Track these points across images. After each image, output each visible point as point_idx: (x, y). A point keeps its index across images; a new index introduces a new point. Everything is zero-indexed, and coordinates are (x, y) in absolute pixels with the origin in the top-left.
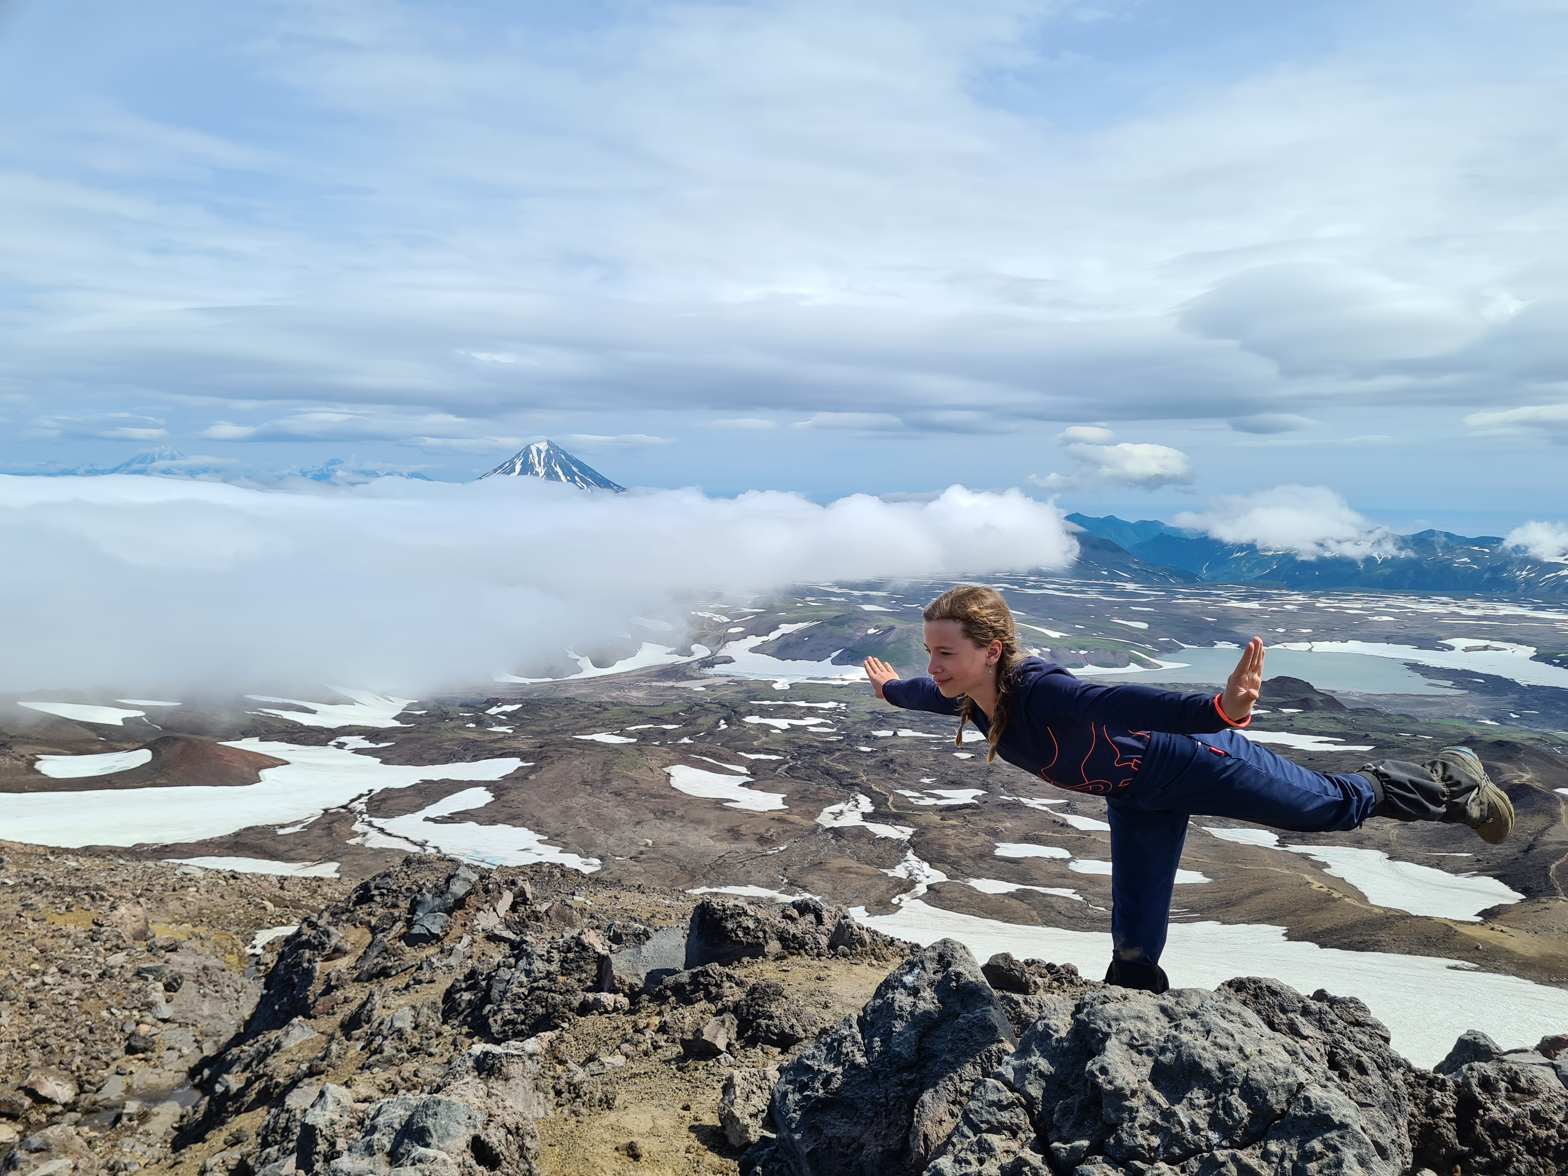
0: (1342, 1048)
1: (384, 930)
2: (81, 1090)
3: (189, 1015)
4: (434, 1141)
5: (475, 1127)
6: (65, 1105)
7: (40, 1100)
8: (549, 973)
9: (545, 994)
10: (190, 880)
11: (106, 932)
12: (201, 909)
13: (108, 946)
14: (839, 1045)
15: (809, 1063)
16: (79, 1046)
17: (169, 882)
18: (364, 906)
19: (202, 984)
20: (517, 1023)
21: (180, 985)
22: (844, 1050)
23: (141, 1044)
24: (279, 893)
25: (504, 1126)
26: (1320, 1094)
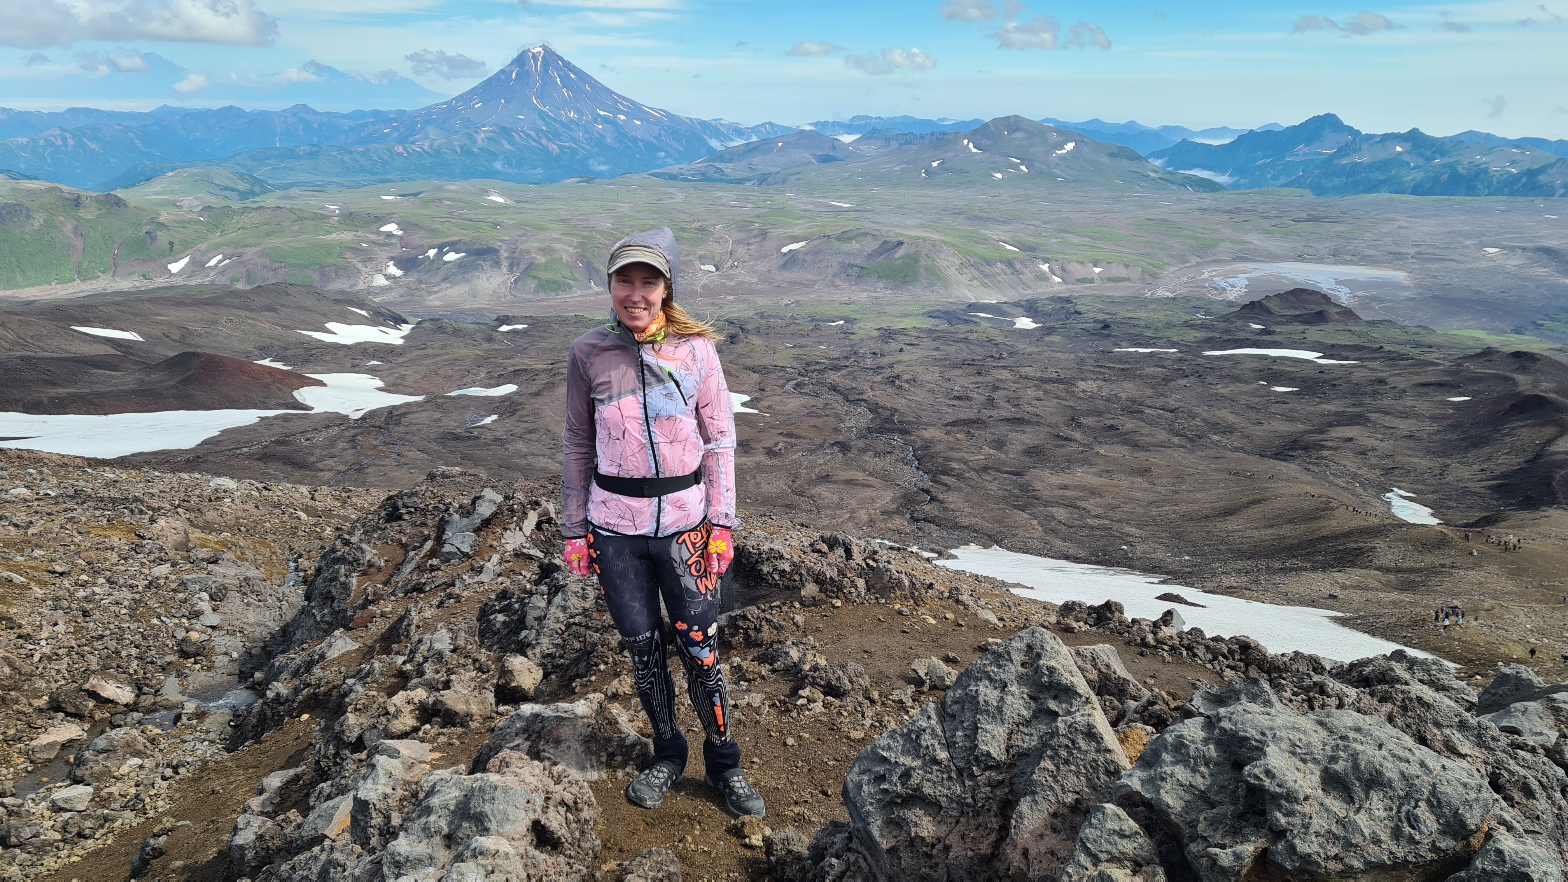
0: (1507, 770)
1: (415, 548)
2: (140, 692)
3: (236, 622)
4: (493, 826)
5: (535, 811)
6: (126, 705)
7: (103, 701)
8: (584, 609)
9: (582, 630)
10: (225, 491)
11: (148, 544)
12: (237, 518)
13: (152, 557)
14: (918, 737)
15: (884, 754)
16: (134, 652)
17: (205, 493)
18: (393, 524)
19: (244, 594)
20: (555, 657)
21: (225, 595)
22: (924, 743)
23: (192, 649)
24: (311, 503)
25: (563, 803)
26: (1514, 846)
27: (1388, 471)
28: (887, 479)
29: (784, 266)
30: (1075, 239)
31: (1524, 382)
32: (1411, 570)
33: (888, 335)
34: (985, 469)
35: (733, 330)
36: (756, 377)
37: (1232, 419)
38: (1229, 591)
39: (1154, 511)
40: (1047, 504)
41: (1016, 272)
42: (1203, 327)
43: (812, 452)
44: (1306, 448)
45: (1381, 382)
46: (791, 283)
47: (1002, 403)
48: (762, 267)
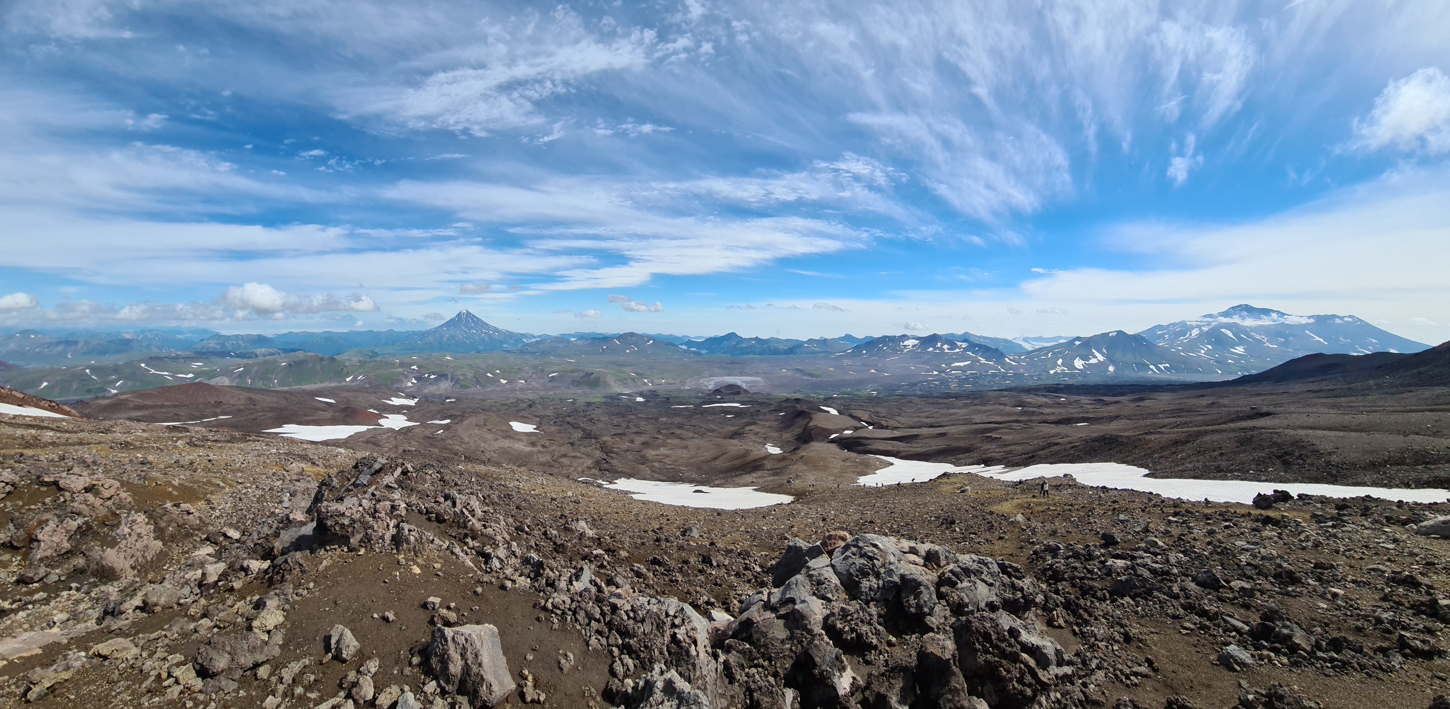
27: (765, 438)
28: (588, 455)
29: (550, 381)
30: (655, 371)
31: (799, 407)
32: (775, 469)
33: (589, 404)
34: (627, 450)
35: (530, 403)
36: (538, 419)
37: (714, 427)
38: (718, 486)
39: (691, 461)
40: (651, 462)
41: (635, 382)
42: (701, 398)
43: (559, 446)
44: (739, 434)
45: (758, 411)
46: (553, 387)
47: (632, 427)
48: (542, 381)
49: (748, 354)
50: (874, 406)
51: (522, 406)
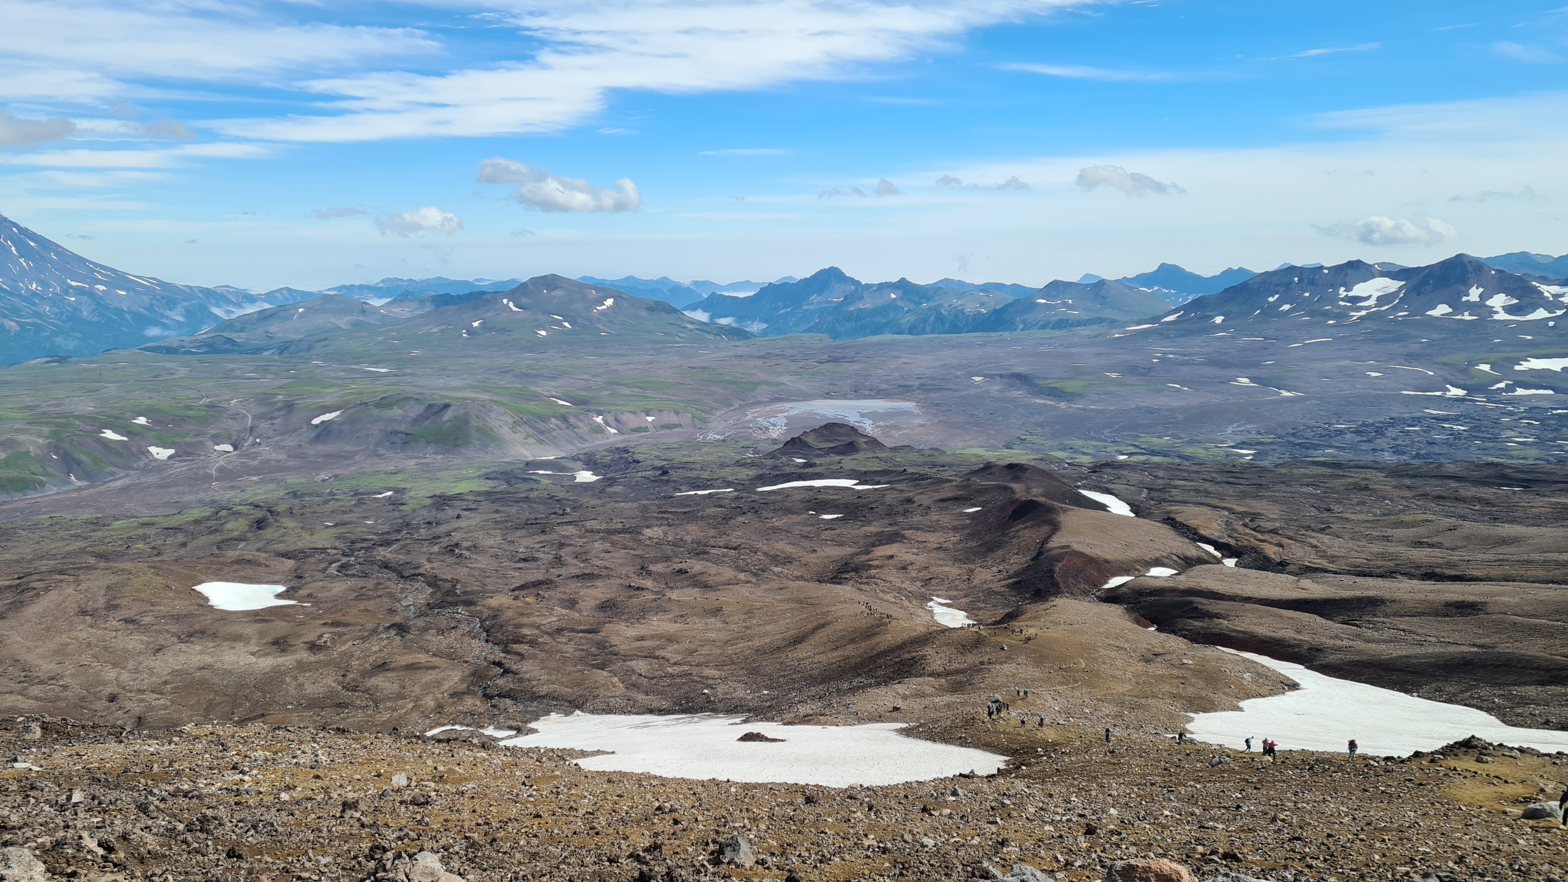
27: (926, 582)
28: (451, 656)
29: (317, 439)
30: (625, 391)
31: (1020, 490)
33: (442, 501)
34: (559, 631)
35: (259, 514)
36: (290, 563)
37: (789, 549)
38: (806, 720)
39: (730, 650)
40: (626, 657)
41: (570, 426)
42: (753, 464)
43: (364, 639)
44: (856, 570)
45: (909, 501)
46: (327, 456)
47: (570, 560)
48: (290, 441)
49: (878, 330)
50: (1243, 495)
51: (235, 526)
